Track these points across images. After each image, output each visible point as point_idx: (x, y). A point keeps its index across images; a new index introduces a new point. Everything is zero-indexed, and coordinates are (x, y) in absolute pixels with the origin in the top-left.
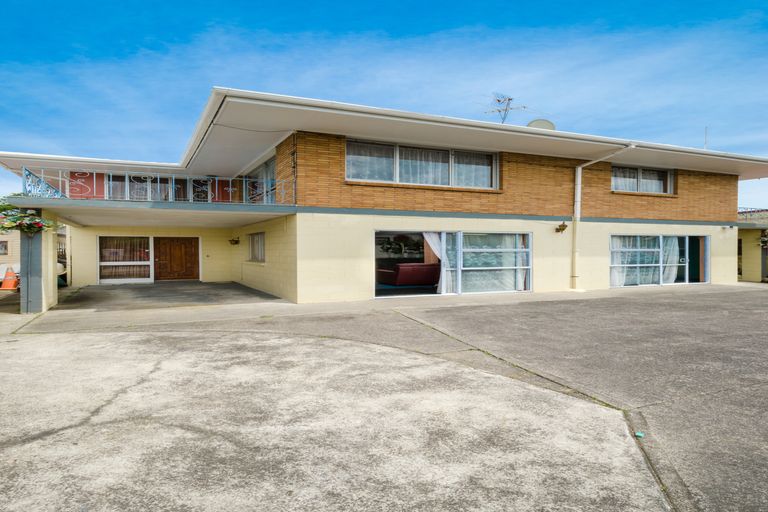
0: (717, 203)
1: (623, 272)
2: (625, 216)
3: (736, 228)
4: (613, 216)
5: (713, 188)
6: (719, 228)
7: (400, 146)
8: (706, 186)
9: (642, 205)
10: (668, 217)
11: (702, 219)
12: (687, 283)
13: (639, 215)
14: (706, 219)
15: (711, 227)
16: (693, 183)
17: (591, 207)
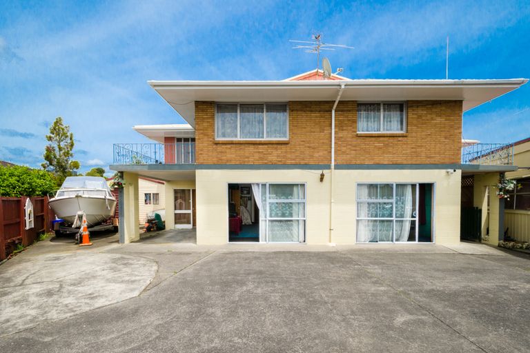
0: (443, 139)
1: (368, 226)
2: (367, 162)
3: (459, 172)
4: (358, 162)
5: (438, 120)
6: (443, 171)
7: (241, 105)
8: (432, 119)
9: (380, 148)
10: (399, 162)
11: (428, 161)
12: (417, 242)
13: (377, 160)
14: (432, 161)
15: (436, 171)
16: (420, 117)
17: (344, 153)
